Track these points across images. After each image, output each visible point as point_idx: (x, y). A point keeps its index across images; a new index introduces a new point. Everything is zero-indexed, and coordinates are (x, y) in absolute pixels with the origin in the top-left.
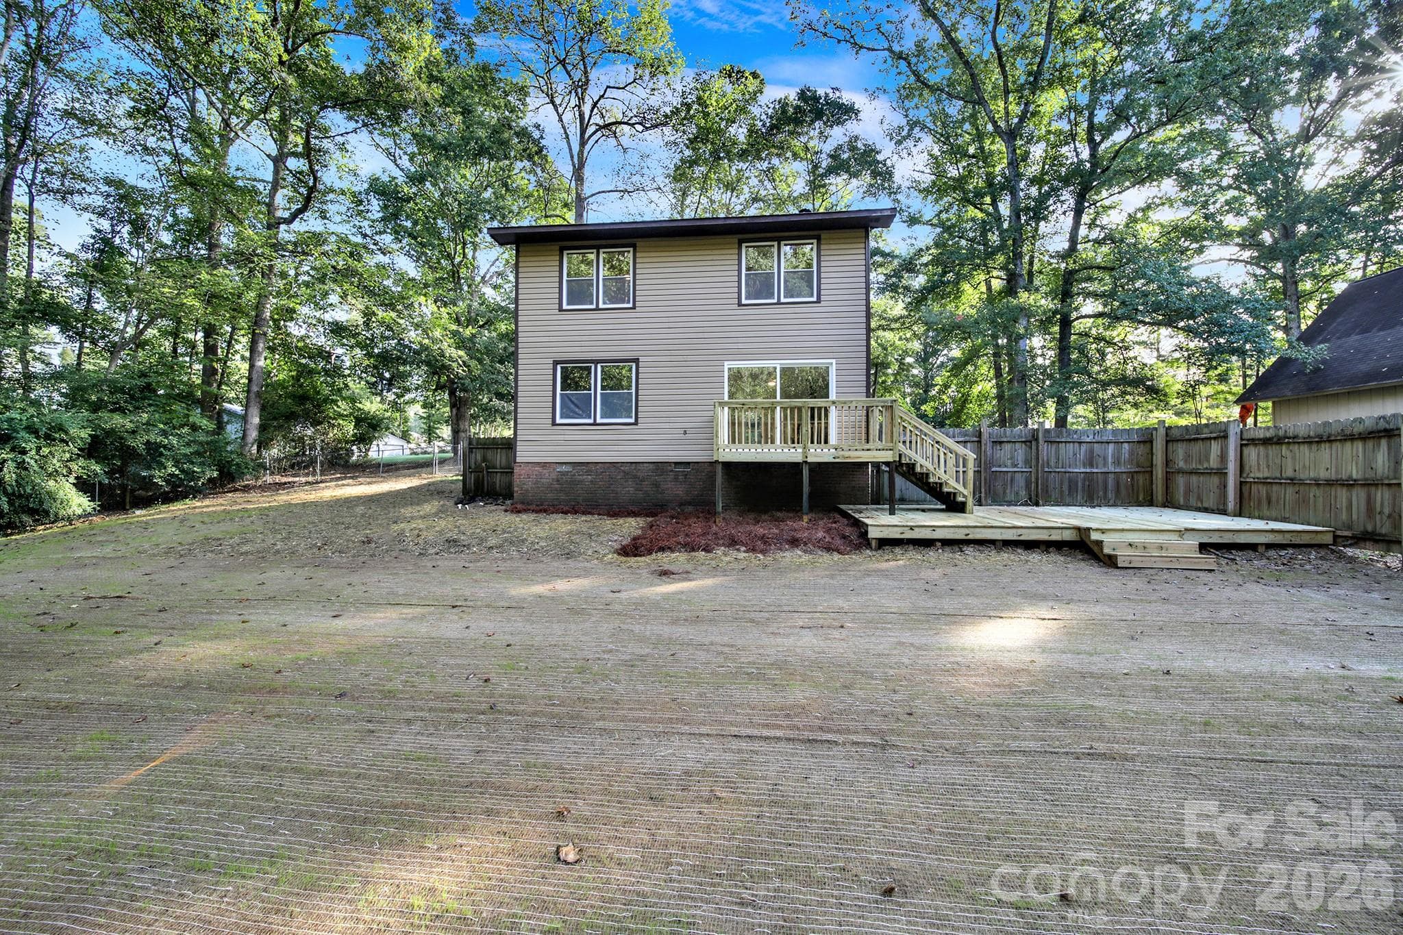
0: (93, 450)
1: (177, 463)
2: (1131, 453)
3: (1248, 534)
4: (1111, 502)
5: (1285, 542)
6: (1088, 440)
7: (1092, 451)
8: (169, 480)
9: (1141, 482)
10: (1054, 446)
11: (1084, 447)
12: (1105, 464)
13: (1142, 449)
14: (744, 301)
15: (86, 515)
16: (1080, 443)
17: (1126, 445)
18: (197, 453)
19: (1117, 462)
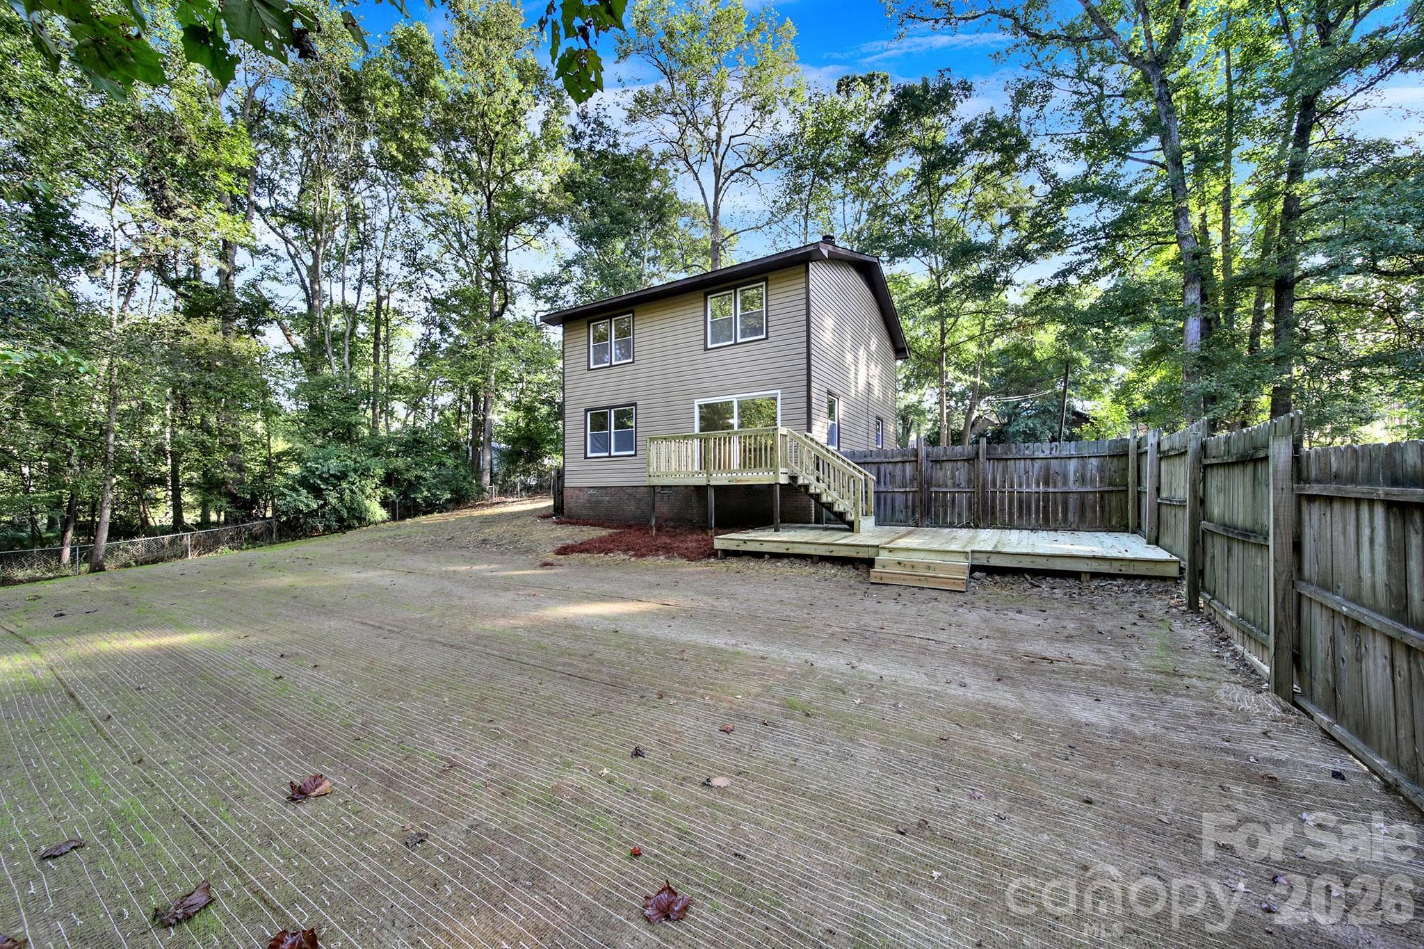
0: (389, 480)
1: (428, 491)
2: (1101, 470)
3: (1064, 560)
4: (1074, 526)
5: (1112, 571)
6: (1042, 456)
7: (1048, 469)
8: (425, 499)
9: (1114, 503)
10: (1001, 464)
11: (1037, 464)
12: (1065, 483)
13: (1114, 464)
14: (710, 346)
15: (384, 522)
16: (1033, 459)
17: (1094, 461)
18: (442, 483)
19: (1082, 480)
